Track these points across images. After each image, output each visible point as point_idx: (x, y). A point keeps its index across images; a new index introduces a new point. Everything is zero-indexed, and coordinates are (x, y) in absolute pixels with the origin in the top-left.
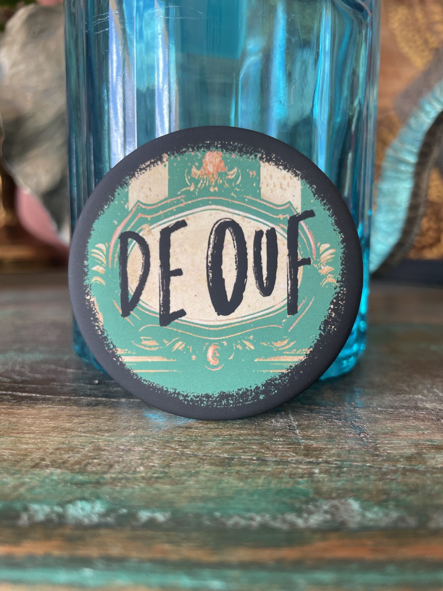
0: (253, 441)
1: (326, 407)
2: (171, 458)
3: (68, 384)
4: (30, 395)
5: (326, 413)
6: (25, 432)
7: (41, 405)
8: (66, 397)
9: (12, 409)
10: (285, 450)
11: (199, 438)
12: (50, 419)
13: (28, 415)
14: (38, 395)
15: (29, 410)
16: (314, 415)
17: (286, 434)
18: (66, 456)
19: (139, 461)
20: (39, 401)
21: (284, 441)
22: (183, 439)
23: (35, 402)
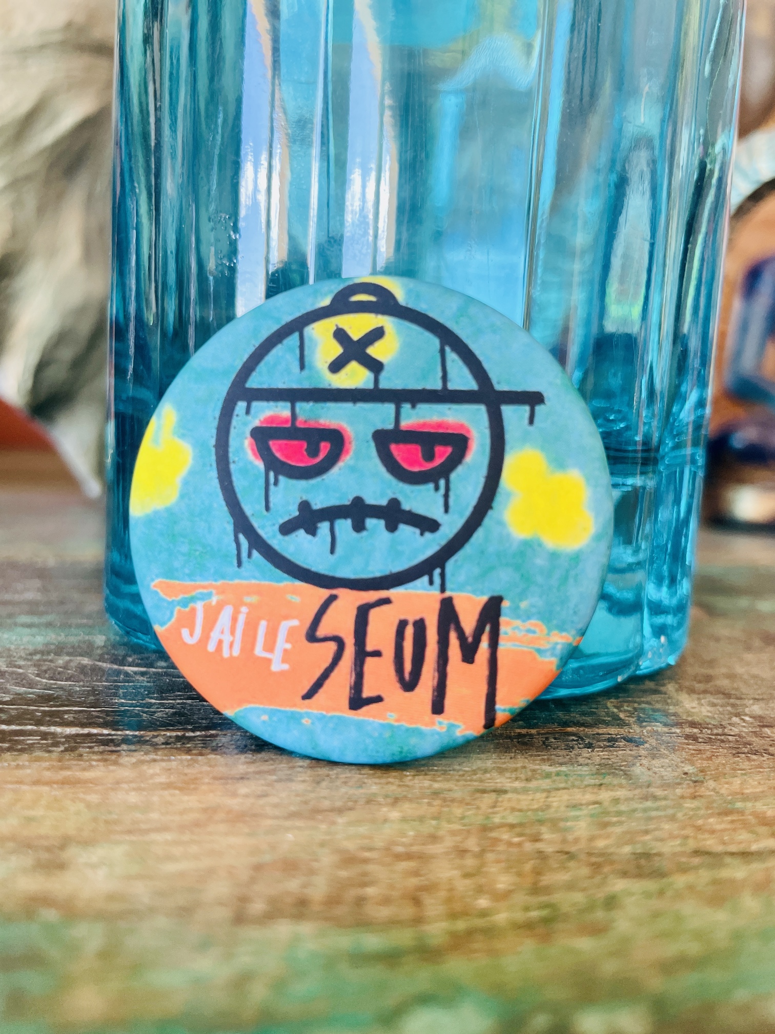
0: (654, 814)
1: (711, 729)
2: (528, 867)
3: (153, 701)
4: (86, 731)
5: (723, 741)
6: (143, 826)
7: (132, 756)
8: (174, 734)
9: (68, 768)
10: (729, 826)
11: (540, 813)
12: (181, 789)
13: (118, 783)
14: (106, 732)
15: (113, 771)
16: (708, 747)
17: (696, 792)
18: (293, 885)
19: (468, 882)
20: (118, 745)
21: (707, 808)
22: (512, 819)
23: (110, 749)
